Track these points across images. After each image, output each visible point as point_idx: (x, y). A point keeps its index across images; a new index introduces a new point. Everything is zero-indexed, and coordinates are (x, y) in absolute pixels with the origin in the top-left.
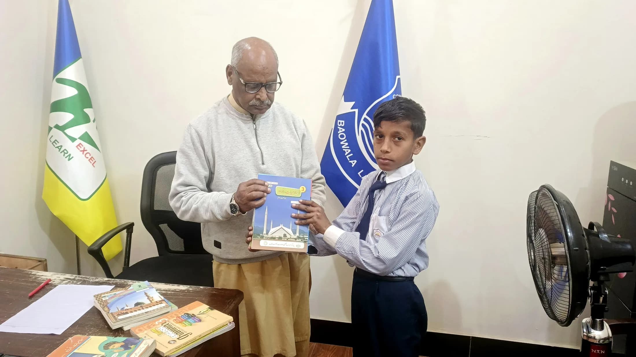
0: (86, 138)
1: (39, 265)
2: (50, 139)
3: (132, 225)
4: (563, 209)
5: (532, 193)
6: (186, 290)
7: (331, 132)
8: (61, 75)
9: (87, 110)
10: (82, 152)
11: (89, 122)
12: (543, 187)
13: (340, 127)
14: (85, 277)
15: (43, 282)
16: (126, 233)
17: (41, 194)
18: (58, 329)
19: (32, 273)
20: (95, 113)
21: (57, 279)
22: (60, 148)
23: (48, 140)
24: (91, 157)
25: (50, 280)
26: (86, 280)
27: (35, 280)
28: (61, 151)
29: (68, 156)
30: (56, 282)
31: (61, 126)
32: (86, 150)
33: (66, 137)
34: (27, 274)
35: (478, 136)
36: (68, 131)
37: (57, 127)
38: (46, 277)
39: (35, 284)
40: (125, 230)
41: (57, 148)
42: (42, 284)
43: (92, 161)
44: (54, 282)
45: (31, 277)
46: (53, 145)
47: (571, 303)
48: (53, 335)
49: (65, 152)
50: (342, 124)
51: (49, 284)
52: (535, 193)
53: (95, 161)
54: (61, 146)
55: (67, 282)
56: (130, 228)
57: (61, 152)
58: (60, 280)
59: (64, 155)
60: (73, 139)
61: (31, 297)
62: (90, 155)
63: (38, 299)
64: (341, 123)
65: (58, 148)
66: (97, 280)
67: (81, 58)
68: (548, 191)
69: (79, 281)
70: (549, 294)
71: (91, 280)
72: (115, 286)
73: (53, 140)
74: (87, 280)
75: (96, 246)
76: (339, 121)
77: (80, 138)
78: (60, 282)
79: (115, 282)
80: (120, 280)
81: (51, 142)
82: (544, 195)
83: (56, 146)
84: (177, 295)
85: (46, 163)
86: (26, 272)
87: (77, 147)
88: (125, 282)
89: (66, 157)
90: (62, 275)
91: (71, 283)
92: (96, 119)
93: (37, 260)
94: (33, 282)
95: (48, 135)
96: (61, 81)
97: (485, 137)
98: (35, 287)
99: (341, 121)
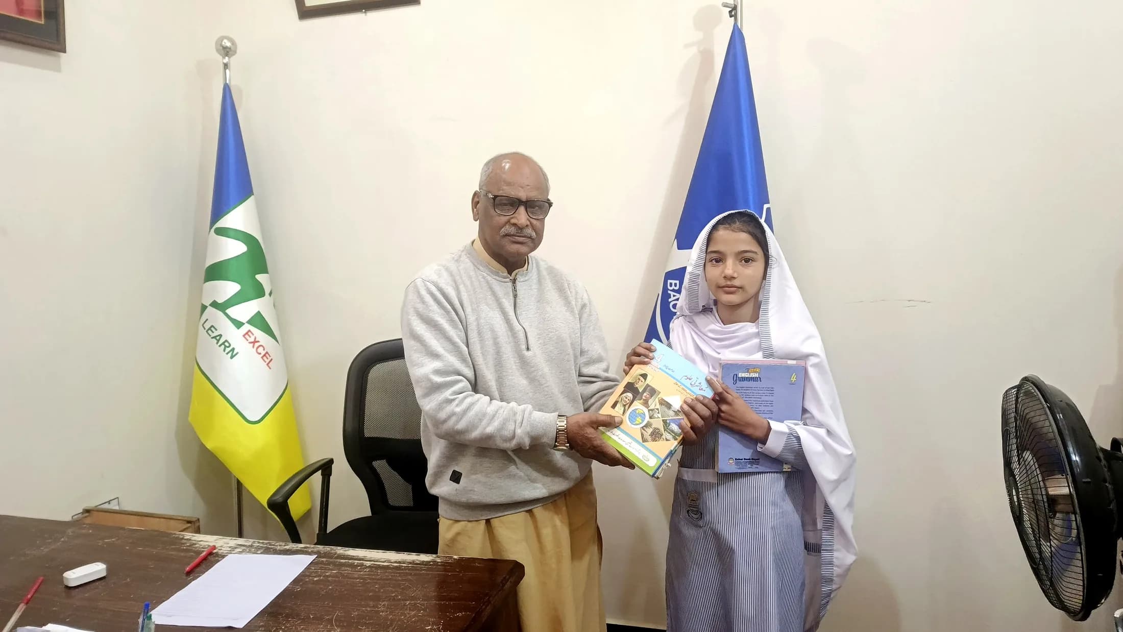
0: (258, 321)
1: (189, 527)
2: (203, 325)
3: (331, 462)
4: (1060, 416)
5: (1007, 391)
6: (430, 562)
7: (657, 299)
8: (222, 223)
9: (259, 277)
10: (252, 345)
11: (263, 297)
12: (1026, 379)
13: (671, 290)
14: (268, 543)
15: (203, 551)
16: (321, 477)
17: (187, 415)
18: (237, 619)
19: (185, 538)
20: (272, 281)
21: (225, 545)
22: (218, 338)
23: (201, 327)
24: (265, 351)
25: (214, 547)
26: (270, 547)
27: (192, 549)
28: (219, 344)
29: (230, 351)
30: (224, 550)
31: (219, 304)
32: (258, 342)
33: (227, 319)
34: (178, 538)
35: (909, 301)
36: (233, 311)
37: (215, 304)
38: (207, 543)
39: (192, 554)
40: (320, 472)
41: (214, 339)
42: (202, 553)
43: (267, 359)
44: (221, 551)
45: (184, 544)
46: (208, 334)
47: (1085, 576)
48: (230, 628)
49: (226, 345)
50: (676, 285)
51: (214, 553)
52: (1013, 391)
53: (272, 360)
54: (220, 336)
55: (241, 550)
56: (326, 468)
57: (220, 346)
58: (230, 547)
59: (224, 351)
60: (238, 324)
61: (189, 573)
62: (264, 350)
63: (200, 576)
64: (673, 285)
65: (216, 339)
66: (287, 547)
67: (253, 195)
68: (1033, 386)
69: (259, 549)
70: (1048, 563)
71: (279, 548)
72: (316, 556)
73: (207, 326)
74: (272, 547)
75: (280, 496)
76: (669, 281)
77: (249, 322)
78: (230, 551)
79: (315, 550)
80: (324, 547)
81: (205, 329)
82: (1028, 394)
83: (213, 335)
84: (418, 570)
85: (195, 363)
86: (174, 536)
87: (244, 336)
88: (332, 549)
89: (227, 353)
90: (231, 539)
91: (248, 552)
92: (273, 292)
93: (185, 520)
94: (187, 551)
95: (200, 318)
96: (222, 232)
97: (922, 301)
98: (192, 558)
99: (673, 282)
